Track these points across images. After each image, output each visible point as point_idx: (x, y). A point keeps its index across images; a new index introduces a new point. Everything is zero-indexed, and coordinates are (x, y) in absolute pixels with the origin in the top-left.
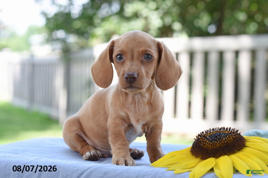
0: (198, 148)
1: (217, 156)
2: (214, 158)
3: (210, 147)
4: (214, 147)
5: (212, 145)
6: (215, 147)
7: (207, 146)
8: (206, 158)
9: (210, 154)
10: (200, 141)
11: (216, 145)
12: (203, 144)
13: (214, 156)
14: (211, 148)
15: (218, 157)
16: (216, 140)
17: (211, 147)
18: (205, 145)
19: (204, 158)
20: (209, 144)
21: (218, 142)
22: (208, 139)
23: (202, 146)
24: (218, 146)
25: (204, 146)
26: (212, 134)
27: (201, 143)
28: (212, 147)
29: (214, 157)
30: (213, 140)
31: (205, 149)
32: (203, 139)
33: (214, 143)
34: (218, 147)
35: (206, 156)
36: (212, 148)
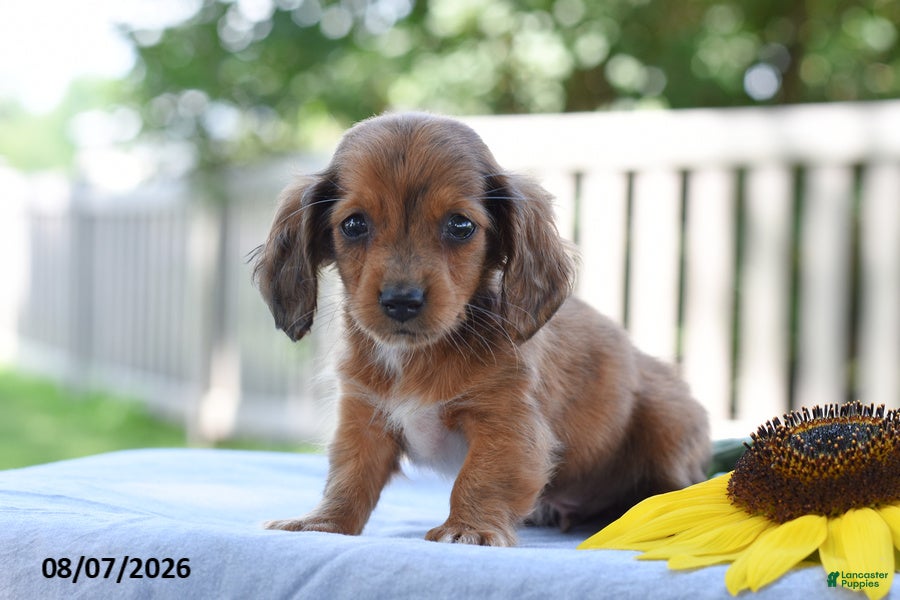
0: (759, 478)
1: (834, 510)
2: (821, 515)
3: (806, 474)
4: (821, 474)
5: (814, 468)
6: (825, 475)
7: (793, 472)
8: (791, 518)
9: (807, 501)
10: (768, 453)
11: (831, 469)
12: (780, 463)
13: (820, 510)
14: (809, 478)
15: (836, 515)
16: (829, 449)
17: (811, 475)
18: (787, 466)
19: (780, 517)
20: (803, 465)
21: (837, 455)
22: (798, 445)
23: (773, 471)
24: (838, 471)
25: (784, 470)
26: (810, 427)
27: (769, 460)
28: (816, 473)
29: (820, 513)
30: (820, 448)
31: (788, 480)
32: (779, 444)
33: (823, 459)
34: (837, 476)
35: (790, 508)
36: (814, 478)
